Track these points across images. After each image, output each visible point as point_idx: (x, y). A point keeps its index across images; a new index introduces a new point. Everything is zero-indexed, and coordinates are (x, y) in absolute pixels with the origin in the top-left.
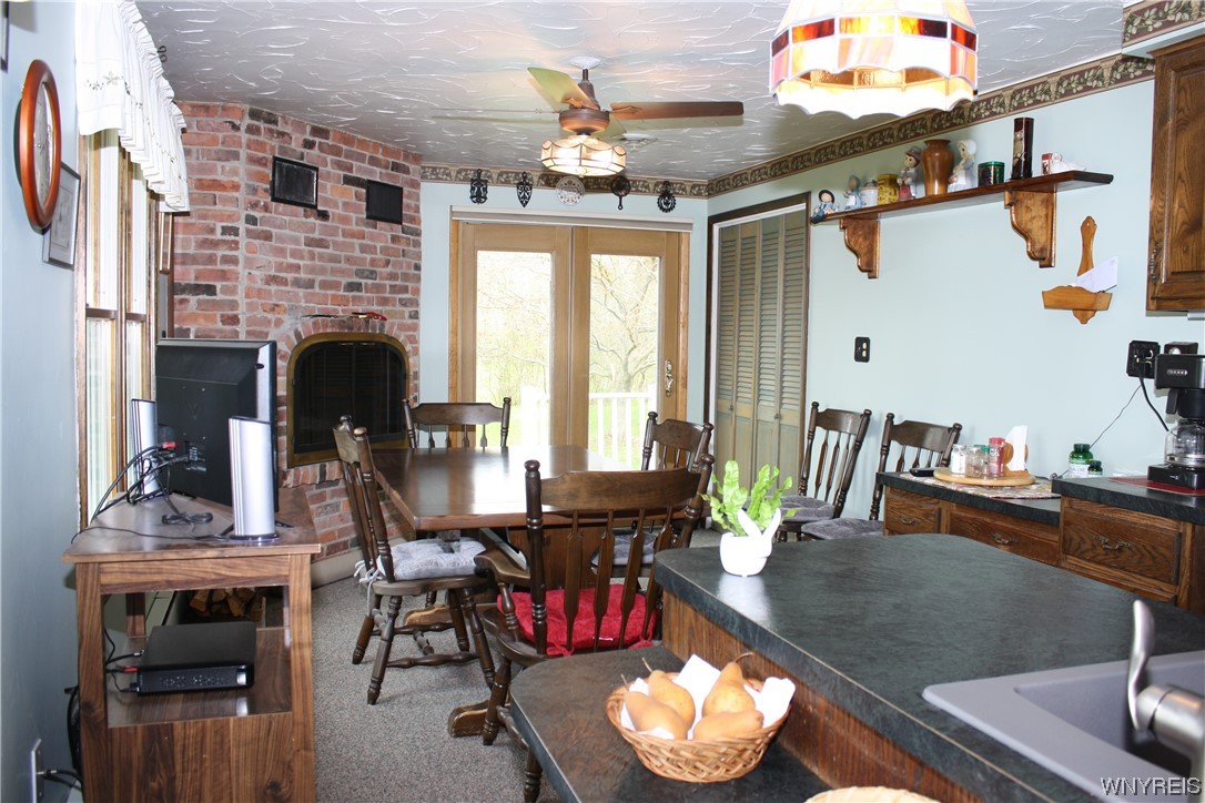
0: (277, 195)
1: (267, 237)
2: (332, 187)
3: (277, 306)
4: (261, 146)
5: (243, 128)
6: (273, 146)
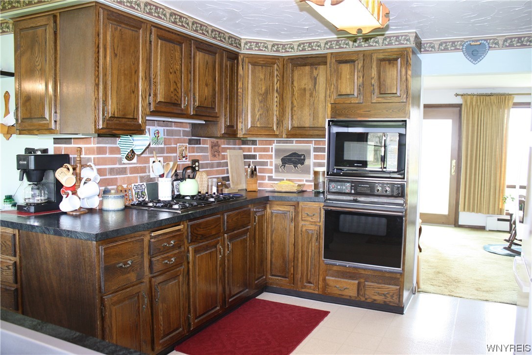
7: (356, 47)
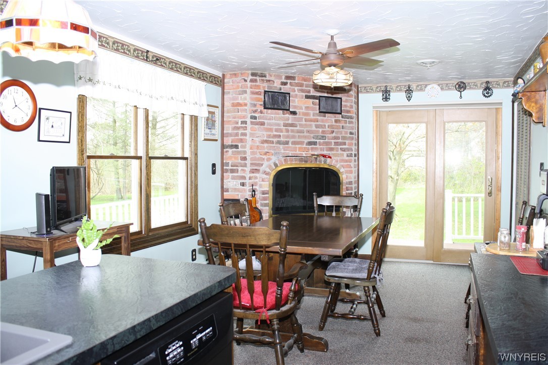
0: (267, 106)
1: (263, 124)
2: (298, 101)
3: (268, 152)
4: (258, 87)
5: (248, 81)
6: (265, 86)
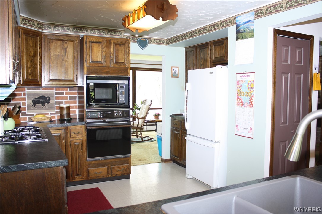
7: (92, 33)
